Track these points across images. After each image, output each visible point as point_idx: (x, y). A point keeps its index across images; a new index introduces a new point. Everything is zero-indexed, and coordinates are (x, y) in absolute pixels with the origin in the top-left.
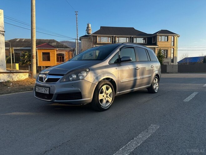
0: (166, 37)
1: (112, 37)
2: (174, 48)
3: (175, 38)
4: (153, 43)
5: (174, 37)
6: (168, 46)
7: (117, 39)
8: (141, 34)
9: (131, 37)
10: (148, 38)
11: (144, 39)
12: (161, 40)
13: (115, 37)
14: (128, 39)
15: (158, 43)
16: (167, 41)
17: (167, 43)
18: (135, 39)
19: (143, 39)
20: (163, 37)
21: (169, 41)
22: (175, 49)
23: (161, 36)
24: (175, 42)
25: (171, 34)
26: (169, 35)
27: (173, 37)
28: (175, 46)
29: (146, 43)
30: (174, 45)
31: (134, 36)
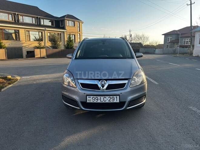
0: (73, 22)
1: (14, 14)
2: (80, 34)
3: (80, 24)
4: (61, 26)
6: (76, 31)
7: (20, 18)
8: (48, 16)
9: (37, 18)
10: (55, 20)
11: (52, 22)
12: (69, 24)
13: (18, 15)
14: (34, 19)
15: (67, 28)
16: (74, 26)
17: (73, 28)
18: (42, 20)
19: (49, 21)
20: (70, 22)
21: (75, 26)
22: (81, 34)
23: (69, 20)
24: (81, 28)
25: (77, 20)
26: (76, 20)
27: (78, 23)
28: (81, 31)
29: (54, 26)
30: (79, 31)
31: (40, 17)
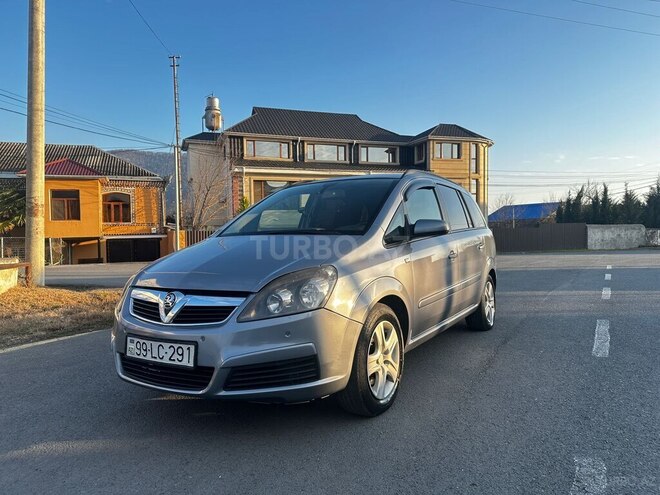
0: (455, 147)
1: (293, 141)
2: (477, 180)
3: (482, 149)
4: (416, 162)
5: (477, 145)
6: (463, 172)
7: (308, 149)
8: (381, 137)
9: (351, 144)
10: (401, 147)
11: (391, 151)
12: (441, 153)
13: (302, 142)
14: (342, 149)
15: (432, 165)
16: (459, 157)
17: (457, 164)
18: (363, 151)
19: (387, 151)
20: (447, 147)
21: (463, 157)
22: (481, 181)
23: (440, 142)
24: (482, 162)
25: (468, 139)
26: (464, 139)
27: (473, 147)
28: (482, 172)
29: (398, 163)
30: (477, 171)
31: (360, 141)
